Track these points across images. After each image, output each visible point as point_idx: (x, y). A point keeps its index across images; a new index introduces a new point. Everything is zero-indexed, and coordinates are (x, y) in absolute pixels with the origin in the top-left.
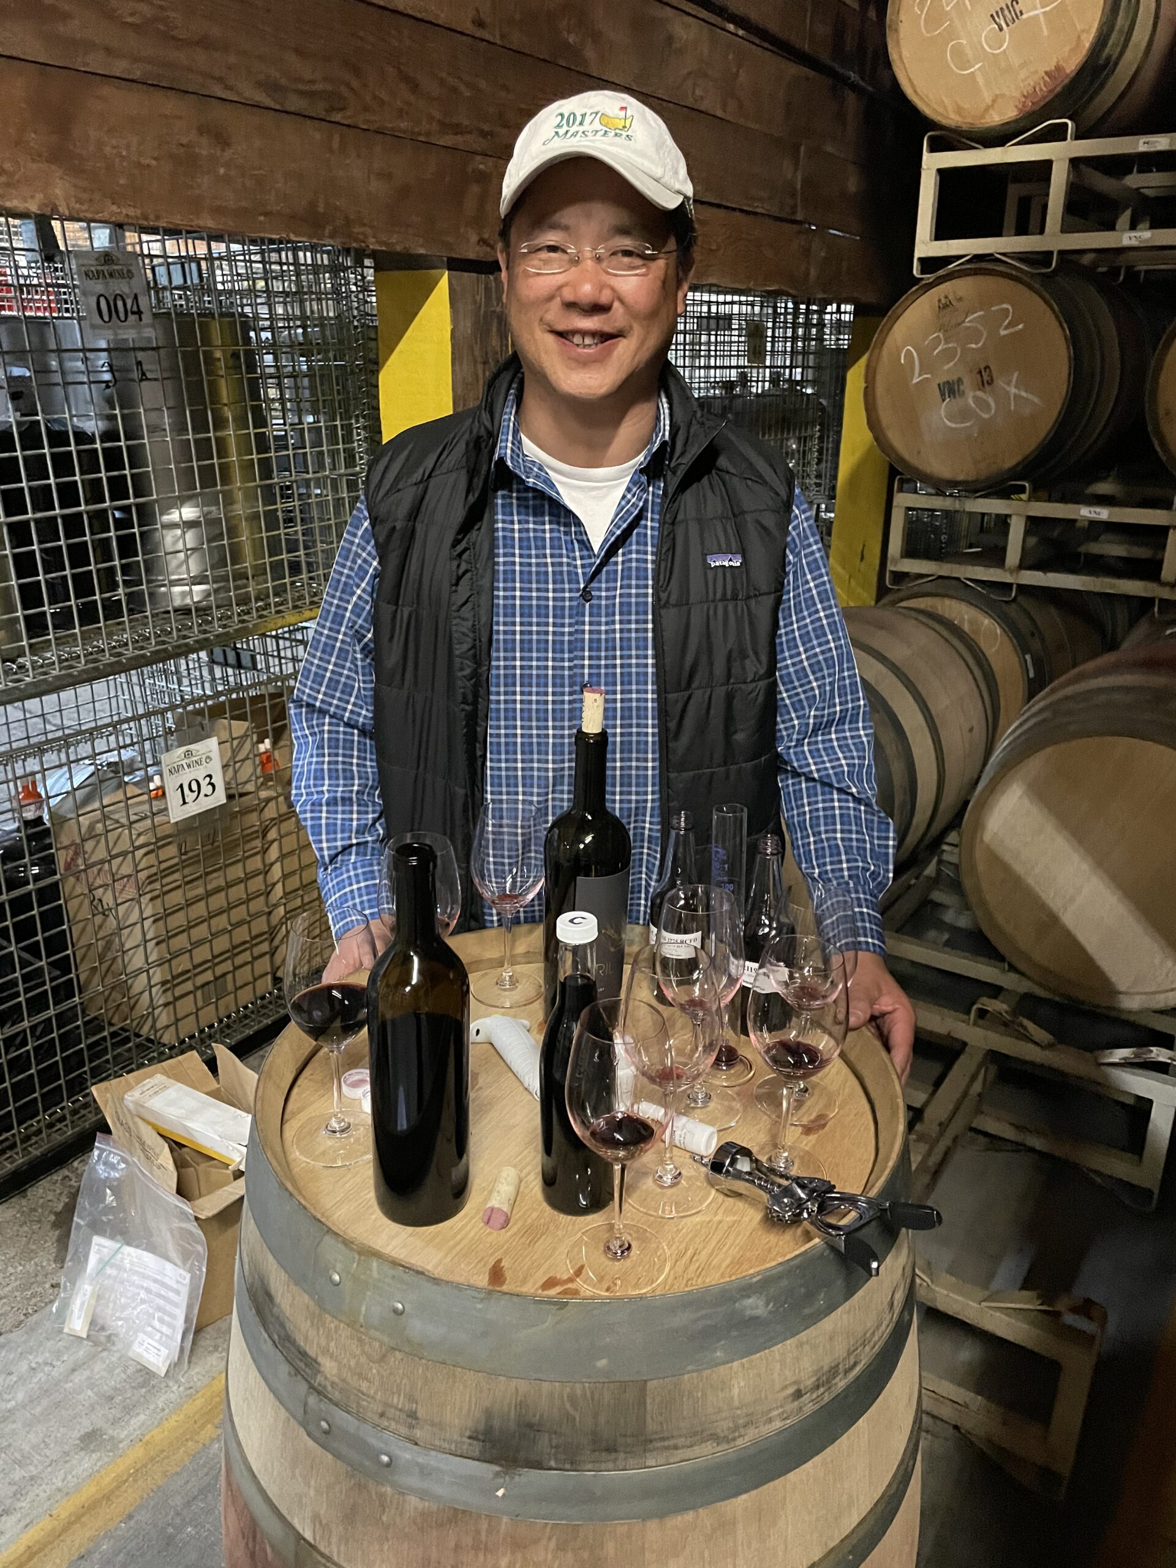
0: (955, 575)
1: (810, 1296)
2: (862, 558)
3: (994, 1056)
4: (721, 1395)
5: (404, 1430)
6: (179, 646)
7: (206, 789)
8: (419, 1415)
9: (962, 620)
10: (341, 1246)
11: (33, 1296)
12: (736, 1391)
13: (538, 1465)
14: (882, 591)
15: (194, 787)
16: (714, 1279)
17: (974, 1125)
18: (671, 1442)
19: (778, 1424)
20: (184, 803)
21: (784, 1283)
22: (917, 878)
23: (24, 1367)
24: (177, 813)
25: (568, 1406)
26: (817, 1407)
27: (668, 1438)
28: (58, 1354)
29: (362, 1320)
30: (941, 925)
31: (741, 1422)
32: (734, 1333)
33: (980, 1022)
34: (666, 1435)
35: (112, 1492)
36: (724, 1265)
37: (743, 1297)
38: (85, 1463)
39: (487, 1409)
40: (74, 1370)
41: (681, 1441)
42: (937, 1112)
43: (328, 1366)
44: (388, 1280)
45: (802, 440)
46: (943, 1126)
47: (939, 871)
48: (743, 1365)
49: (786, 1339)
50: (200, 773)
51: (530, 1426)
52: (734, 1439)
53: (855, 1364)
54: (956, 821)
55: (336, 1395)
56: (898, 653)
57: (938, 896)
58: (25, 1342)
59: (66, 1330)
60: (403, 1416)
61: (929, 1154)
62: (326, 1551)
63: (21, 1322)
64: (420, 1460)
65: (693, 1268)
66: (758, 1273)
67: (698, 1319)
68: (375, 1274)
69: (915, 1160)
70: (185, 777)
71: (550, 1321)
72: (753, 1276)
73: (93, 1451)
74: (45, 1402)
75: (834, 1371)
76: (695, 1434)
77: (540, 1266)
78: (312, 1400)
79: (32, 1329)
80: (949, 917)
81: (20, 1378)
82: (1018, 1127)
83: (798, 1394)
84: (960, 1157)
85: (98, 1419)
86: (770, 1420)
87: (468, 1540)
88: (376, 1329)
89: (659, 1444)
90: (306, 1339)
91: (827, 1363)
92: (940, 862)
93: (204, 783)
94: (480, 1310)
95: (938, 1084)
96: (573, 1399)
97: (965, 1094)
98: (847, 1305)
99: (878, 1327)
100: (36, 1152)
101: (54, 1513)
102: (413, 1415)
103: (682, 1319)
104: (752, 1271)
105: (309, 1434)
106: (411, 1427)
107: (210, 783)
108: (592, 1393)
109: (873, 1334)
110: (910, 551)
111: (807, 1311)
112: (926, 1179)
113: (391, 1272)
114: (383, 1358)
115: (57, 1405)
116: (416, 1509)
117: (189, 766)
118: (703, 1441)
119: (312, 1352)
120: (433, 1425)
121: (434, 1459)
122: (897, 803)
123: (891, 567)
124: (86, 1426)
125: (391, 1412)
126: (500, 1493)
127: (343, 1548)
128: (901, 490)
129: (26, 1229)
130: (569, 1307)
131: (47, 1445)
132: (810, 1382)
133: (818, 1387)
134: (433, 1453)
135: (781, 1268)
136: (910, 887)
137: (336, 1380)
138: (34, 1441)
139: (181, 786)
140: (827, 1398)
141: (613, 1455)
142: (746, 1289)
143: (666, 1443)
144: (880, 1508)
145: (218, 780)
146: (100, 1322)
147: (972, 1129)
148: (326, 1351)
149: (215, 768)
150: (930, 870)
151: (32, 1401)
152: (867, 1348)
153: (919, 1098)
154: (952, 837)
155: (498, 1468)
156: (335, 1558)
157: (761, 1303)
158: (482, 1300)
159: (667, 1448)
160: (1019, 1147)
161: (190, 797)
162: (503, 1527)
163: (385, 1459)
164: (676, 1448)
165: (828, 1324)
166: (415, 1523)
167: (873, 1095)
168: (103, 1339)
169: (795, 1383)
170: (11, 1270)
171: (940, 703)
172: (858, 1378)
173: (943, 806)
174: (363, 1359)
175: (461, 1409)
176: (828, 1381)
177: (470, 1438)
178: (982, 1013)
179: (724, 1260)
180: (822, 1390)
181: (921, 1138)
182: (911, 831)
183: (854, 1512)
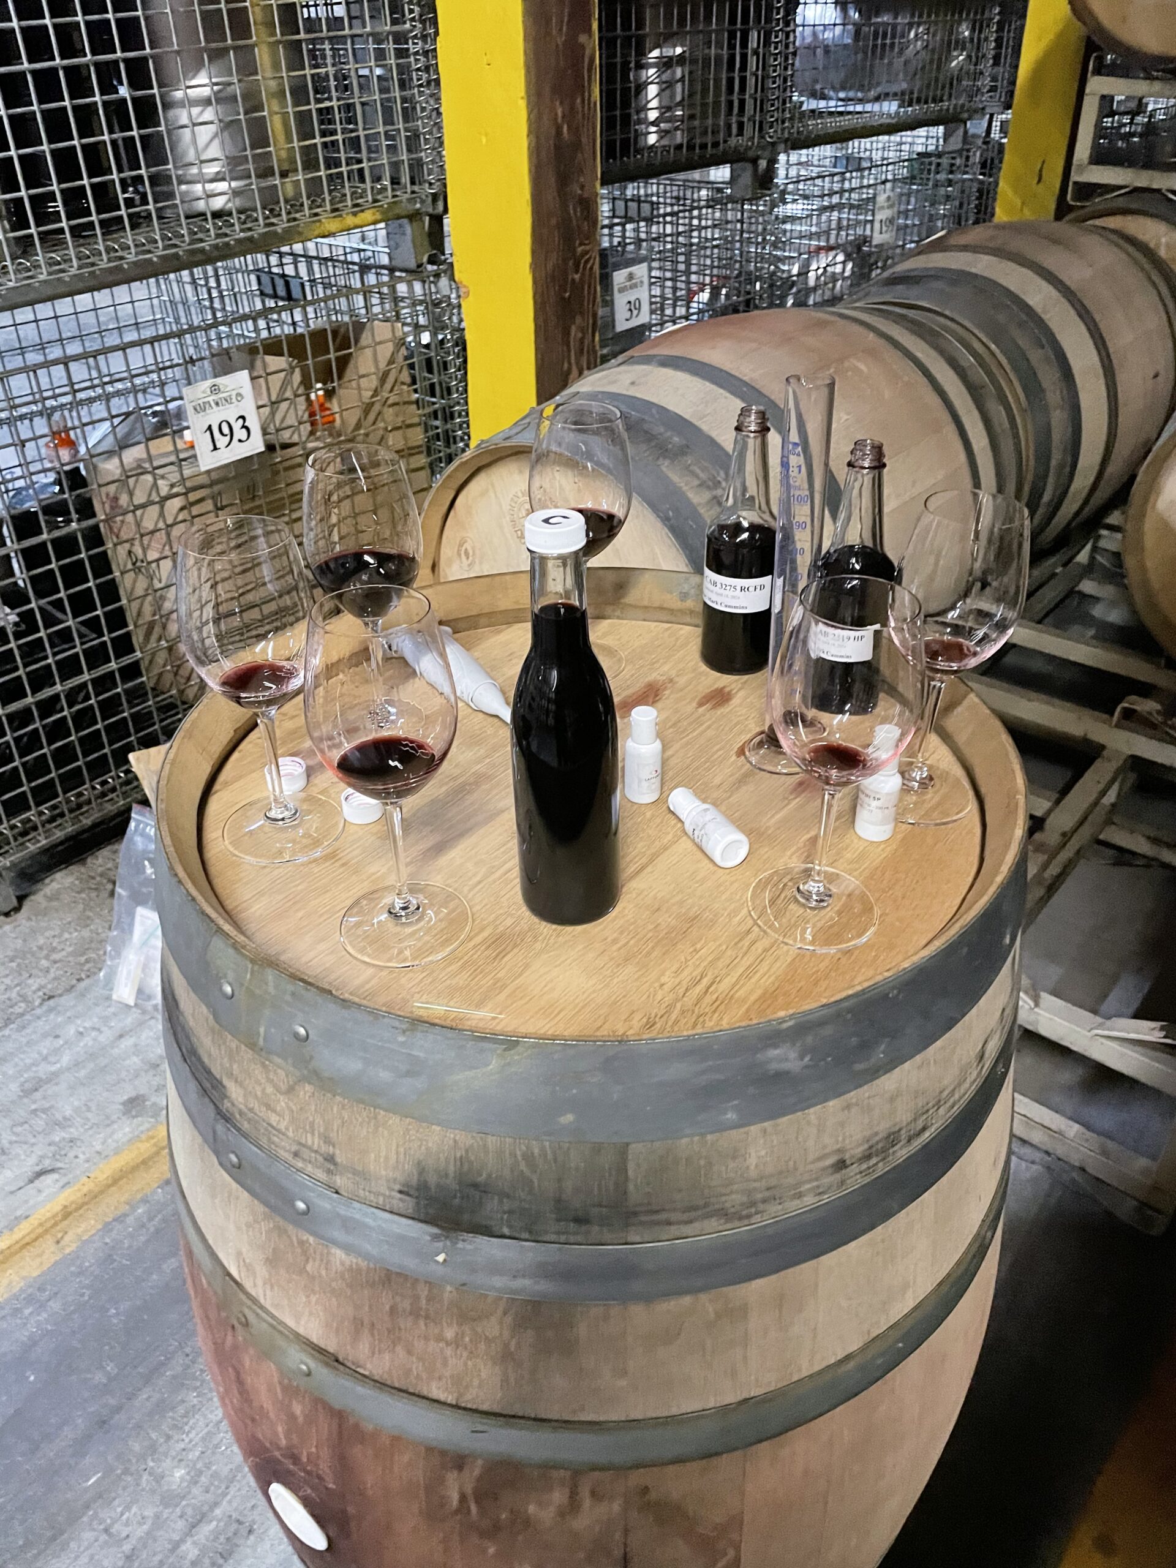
0: (1155, 186)
1: (865, 1047)
2: (1039, 181)
3: (1137, 763)
4: (732, 1165)
5: (321, 1175)
6: (193, 252)
7: (239, 433)
8: (338, 1160)
9: (1158, 245)
10: (231, 951)
11: (87, 961)
12: (752, 1161)
13: (488, 1232)
14: (1062, 210)
15: (226, 430)
16: (730, 1020)
17: (1101, 837)
18: (663, 1216)
19: (810, 1200)
20: (215, 448)
21: (828, 1031)
22: (1065, 565)
23: (71, 1030)
24: (208, 461)
25: (523, 1166)
26: (867, 1180)
27: (657, 1212)
28: (105, 1020)
29: (261, 1042)
30: (1087, 620)
31: (759, 1196)
32: (751, 1090)
33: (1125, 723)
34: (655, 1208)
35: (151, 1158)
36: (753, 998)
37: (766, 1047)
38: (125, 1129)
39: (419, 1163)
40: (121, 1036)
41: (673, 1217)
42: (1062, 820)
43: (234, 1091)
44: (288, 998)
45: (978, 26)
46: (1066, 837)
47: (1092, 558)
48: (765, 1131)
49: (826, 1100)
50: (230, 413)
51: (475, 1186)
52: (749, 1216)
53: (924, 1129)
54: (1121, 497)
55: (246, 1126)
56: (1075, 273)
57: (1088, 586)
58: (75, 1006)
59: (114, 997)
60: (320, 1159)
61: (1045, 866)
62: (253, 1292)
63: (73, 987)
64: (343, 1212)
65: (709, 999)
66: (791, 1017)
67: (703, 1072)
68: (271, 989)
69: (1032, 870)
70: (214, 417)
71: (494, 1064)
72: (783, 1021)
73: (134, 1117)
74: (91, 1065)
75: (892, 1139)
76: (695, 1208)
77: (504, 986)
78: (220, 1128)
79: (83, 995)
80: (1098, 611)
81: (66, 1043)
82: (1155, 841)
83: (841, 1165)
84: (1082, 869)
85: (142, 1086)
86: (800, 1195)
87: (406, 1304)
88: (279, 1056)
89: (643, 1218)
90: (210, 1055)
91: (883, 1127)
92: (1095, 549)
93: (237, 426)
94: (402, 1044)
95: (1064, 792)
96: (528, 1158)
97: (1096, 803)
98: (918, 1058)
99: (959, 1085)
100: (87, 822)
101: (92, 1175)
102: (330, 1159)
103: (677, 1070)
104: (782, 1014)
105: (221, 1164)
106: (329, 1172)
107: (244, 427)
108: (554, 1153)
109: (953, 1091)
110: (1099, 157)
111: (859, 1067)
112: (1040, 892)
113: (290, 988)
114: (291, 1090)
115: (103, 1070)
116: (342, 1263)
117: (217, 404)
118: (708, 1216)
119: (216, 1071)
120: (355, 1172)
121: (356, 1212)
122: (1054, 463)
123: (1075, 177)
124: (128, 1092)
125: (306, 1153)
126: (441, 1258)
127: (268, 1292)
128: (1098, 72)
129: (83, 895)
130: (520, 1049)
131: (89, 1109)
132: (859, 1151)
133: (868, 1157)
134: (356, 1205)
135: (825, 1011)
136: (1054, 575)
137: (242, 1107)
138: (76, 1103)
139: (210, 428)
140: (882, 1169)
141: (584, 1228)
142: (773, 1036)
143: (655, 1217)
144: (945, 1288)
145: (254, 423)
146: (147, 991)
147: (1100, 842)
148: (230, 1075)
149: (248, 407)
150: (1083, 557)
151: (77, 1064)
152: (942, 1111)
153: (1041, 806)
154: (1114, 518)
155: (435, 1230)
156: (262, 1301)
157: (793, 1055)
158: (404, 1032)
159: (658, 1223)
160: (1150, 862)
161: (222, 441)
162: (446, 1295)
163: (301, 1205)
164: (669, 1223)
165: (888, 1082)
166: (343, 1277)
167: (983, 790)
168: (150, 1008)
169: (839, 1151)
170: (66, 935)
171: (1121, 339)
172: (925, 1147)
173: (1110, 469)
174: (270, 1090)
175: (387, 1158)
176: (884, 1150)
177: (400, 1192)
178: (1128, 714)
179: (752, 991)
180: (874, 1161)
181: (1040, 848)
182: (1066, 502)
183: (909, 1294)
